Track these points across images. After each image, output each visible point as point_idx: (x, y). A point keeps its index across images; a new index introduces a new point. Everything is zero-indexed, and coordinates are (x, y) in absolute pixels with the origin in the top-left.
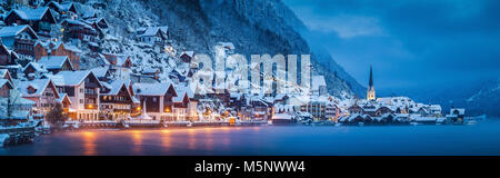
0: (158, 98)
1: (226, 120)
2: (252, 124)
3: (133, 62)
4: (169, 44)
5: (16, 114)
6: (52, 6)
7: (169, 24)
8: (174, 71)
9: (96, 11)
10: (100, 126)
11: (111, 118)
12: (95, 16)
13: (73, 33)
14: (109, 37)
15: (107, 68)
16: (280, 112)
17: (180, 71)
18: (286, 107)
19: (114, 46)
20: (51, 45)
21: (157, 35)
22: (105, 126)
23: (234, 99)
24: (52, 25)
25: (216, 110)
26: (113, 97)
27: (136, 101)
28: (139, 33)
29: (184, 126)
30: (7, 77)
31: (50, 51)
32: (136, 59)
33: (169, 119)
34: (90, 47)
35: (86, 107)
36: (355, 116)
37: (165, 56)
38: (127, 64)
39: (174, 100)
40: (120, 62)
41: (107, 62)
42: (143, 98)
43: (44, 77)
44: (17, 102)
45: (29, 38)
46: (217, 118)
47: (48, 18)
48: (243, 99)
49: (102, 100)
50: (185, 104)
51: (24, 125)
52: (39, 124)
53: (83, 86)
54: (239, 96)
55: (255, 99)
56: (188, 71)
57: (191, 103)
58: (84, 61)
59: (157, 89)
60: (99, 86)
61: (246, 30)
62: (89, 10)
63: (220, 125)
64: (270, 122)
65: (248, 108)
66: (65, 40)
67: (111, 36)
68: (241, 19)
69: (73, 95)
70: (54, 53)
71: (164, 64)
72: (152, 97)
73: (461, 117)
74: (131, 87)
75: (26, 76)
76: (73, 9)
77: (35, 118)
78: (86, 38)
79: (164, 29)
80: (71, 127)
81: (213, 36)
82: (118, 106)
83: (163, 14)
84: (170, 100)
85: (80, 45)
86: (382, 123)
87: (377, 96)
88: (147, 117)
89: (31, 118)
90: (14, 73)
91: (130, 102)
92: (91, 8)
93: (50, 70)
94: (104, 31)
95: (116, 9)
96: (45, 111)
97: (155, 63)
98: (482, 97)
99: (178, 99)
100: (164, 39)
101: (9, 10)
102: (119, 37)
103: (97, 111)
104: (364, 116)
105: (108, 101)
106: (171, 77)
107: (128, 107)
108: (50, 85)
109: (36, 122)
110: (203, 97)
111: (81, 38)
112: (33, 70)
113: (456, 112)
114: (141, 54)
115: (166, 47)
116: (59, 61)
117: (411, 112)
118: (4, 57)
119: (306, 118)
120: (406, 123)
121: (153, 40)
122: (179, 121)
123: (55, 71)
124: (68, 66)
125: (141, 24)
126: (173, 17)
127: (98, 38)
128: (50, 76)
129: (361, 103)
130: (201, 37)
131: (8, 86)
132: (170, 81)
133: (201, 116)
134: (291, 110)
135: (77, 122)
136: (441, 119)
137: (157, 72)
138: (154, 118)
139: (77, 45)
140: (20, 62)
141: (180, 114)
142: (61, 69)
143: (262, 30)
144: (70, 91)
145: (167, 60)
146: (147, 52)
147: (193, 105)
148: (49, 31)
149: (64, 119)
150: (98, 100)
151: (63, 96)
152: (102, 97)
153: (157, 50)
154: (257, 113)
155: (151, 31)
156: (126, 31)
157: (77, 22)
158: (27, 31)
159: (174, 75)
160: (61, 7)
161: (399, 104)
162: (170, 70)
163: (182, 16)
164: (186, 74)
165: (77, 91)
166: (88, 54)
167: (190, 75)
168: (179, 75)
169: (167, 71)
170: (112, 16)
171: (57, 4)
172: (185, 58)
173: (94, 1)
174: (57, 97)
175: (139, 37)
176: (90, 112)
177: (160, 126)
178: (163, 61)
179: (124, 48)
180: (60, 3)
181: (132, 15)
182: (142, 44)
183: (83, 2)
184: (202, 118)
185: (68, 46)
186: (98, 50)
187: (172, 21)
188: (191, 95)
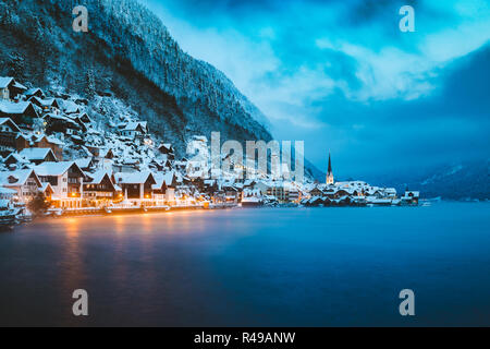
0: (139, 185)
1: (201, 204)
2: (224, 207)
3: (114, 153)
4: (148, 137)
6: (34, 101)
7: (148, 119)
8: (153, 161)
9: (78, 106)
10: (84, 213)
11: (94, 205)
12: (78, 111)
13: (56, 126)
14: (90, 131)
15: (89, 159)
16: (248, 196)
17: (158, 162)
18: (254, 191)
19: (97, 139)
20: (34, 138)
21: (137, 129)
22: (88, 213)
23: (208, 185)
24: (35, 119)
25: (192, 195)
26: (95, 185)
27: (117, 188)
28: (120, 127)
29: (163, 210)
31: (32, 143)
32: (118, 151)
33: (149, 204)
34: (73, 139)
35: (69, 195)
36: (315, 198)
37: (145, 148)
38: (110, 156)
39: (154, 187)
40: (102, 153)
41: (90, 154)
42: (124, 186)
43: (26, 168)
45: (10, 130)
46: (193, 203)
47: (30, 112)
48: (216, 185)
49: (85, 189)
50: (163, 190)
51: (3, 213)
52: (21, 212)
53: (66, 176)
54: (211, 183)
55: (226, 185)
56: (165, 161)
57: (169, 189)
58: (67, 152)
60: (83, 175)
61: (217, 124)
62: (70, 105)
63: (195, 208)
64: (240, 205)
65: (221, 193)
66: (48, 132)
67: (94, 129)
68: (213, 115)
69: (56, 184)
70: (36, 145)
71: (143, 155)
72: (133, 185)
73: (416, 199)
74: (113, 177)
75: (7, 166)
76: (55, 104)
77: (15, 206)
78: (69, 131)
79: (144, 124)
80: (53, 214)
81: (188, 131)
82: (97, 194)
83: (143, 110)
84: (150, 187)
85: (63, 138)
86: (340, 204)
87: (335, 181)
88: (128, 203)
89: (11, 207)
91: (112, 190)
92: (73, 104)
93: (32, 161)
94: (87, 125)
95: (97, 106)
96: (27, 199)
97: (136, 155)
98: (435, 180)
99: (157, 186)
100: (143, 132)
102: (101, 131)
103: (81, 199)
104: (324, 198)
105: (91, 189)
106: (150, 167)
107: (111, 194)
108: (33, 175)
109: (17, 210)
110: (180, 184)
111: (65, 132)
112: (15, 161)
113: (410, 195)
114: (123, 145)
115: (146, 140)
116: (42, 153)
117: (367, 195)
119: (272, 201)
120: (363, 204)
121: (133, 134)
122: (158, 206)
123: (38, 162)
124: (50, 157)
125: (122, 120)
126: (151, 113)
127: (80, 131)
128: (33, 167)
129: (321, 187)
130: (177, 131)
132: (149, 171)
133: (178, 201)
134: (259, 194)
135: (60, 210)
136: (396, 201)
137: (138, 163)
138: (135, 204)
139: (60, 138)
141: (158, 200)
142: (44, 161)
143: (231, 125)
144: (53, 180)
145: (146, 152)
146: (127, 144)
147: (170, 191)
148: (31, 124)
149: (46, 207)
150: (81, 188)
151: (45, 185)
152: (85, 186)
153: (137, 143)
154: (228, 198)
155: (132, 126)
156: (108, 126)
157: (59, 116)
158: (8, 123)
159: (153, 165)
160: (43, 102)
161: (356, 187)
162: (149, 160)
163: (159, 112)
164: (164, 164)
165: (60, 180)
166: (71, 147)
167: (168, 164)
168: (157, 165)
169: (147, 161)
170: (94, 112)
171: (39, 99)
172: (163, 150)
173: (76, 97)
174: (40, 186)
175: (120, 131)
176: (73, 199)
177: (141, 210)
178: (143, 153)
179: (106, 141)
180: (43, 98)
181: (113, 111)
182: (123, 137)
183: (65, 98)
184: (179, 203)
185: (51, 139)
186: (81, 143)
187: (151, 116)
188: (169, 183)
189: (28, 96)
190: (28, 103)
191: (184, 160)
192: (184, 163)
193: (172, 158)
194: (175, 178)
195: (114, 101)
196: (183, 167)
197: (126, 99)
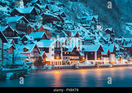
0: (94, 52)
1: (131, 63)
3: (80, 34)
4: (99, 24)
5: (17, 62)
6: (36, 6)
7: (99, 14)
8: (102, 39)
9: (60, 8)
11: (69, 63)
12: (59, 11)
13: (47, 20)
14: (67, 22)
17: (105, 38)
19: (70, 26)
20: (36, 27)
21: (92, 20)
22: (66, 68)
24: (36, 16)
25: (125, 58)
26: (69, 52)
27: (82, 54)
28: (82, 19)
30: (12, 43)
31: (35, 29)
32: (82, 33)
33: (100, 63)
34: (57, 27)
35: (55, 58)
37: (97, 31)
39: (102, 53)
40: (73, 34)
41: (66, 35)
42: (85, 53)
43: (32, 43)
44: (18, 56)
45: (24, 23)
46: (126, 62)
47: (34, 12)
49: (64, 55)
50: (108, 55)
51: (21, 68)
52: (30, 67)
53: (53, 48)
56: (109, 38)
57: (112, 55)
58: (54, 34)
59: (93, 48)
62: (55, 8)
63: (127, 66)
66: (44, 23)
69: (48, 52)
70: (37, 30)
71: (96, 35)
72: (90, 52)
74: (79, 47)
75: (23, 42)
76: (47, 7)
77: (27, 64)
78: (54, 22)
79: (96, 17)
80: (47, 69)
82: (73, 58)
83: (96, 9)
84: (101, 53)
85: (51, 26)
88: (88, 63)
89: (25, 64)
90: (16, 41)
91: (79, 55)
92: (57, 7)
93: (35, 39)
94: (64, 19)
95: (70, 7)
96: (33, 61)
97: (92, 35)
99: (105, 53)
100: (96, 22)
101: (13, 8)
102: (72, 22)
103: (61, 60)
105: (67, 55)
106: (100, 42)
107: (78, 58)
108: (36, 47)
109: (28, 66)
110: (118, 51)
111: (52, 23)
112: (27, 39)
114: (84, 30)
115: (98, 26)
116: (41, 35)
118: (10, 33)
121: (90, 23)
122: (105, 64)
123: (38, 40)
124: (45, 37)
125: (84, 15)
126: (101, 10)
127: (61, 22)
128: (36, 42)
130: (116, 20)
131: (13, 48)
132: (100, 44)
135: (51, 66)
137: (93, 39)
138: (92, 63)
139: (50, 26)
140: (19, 35)
141: (106, 61)
142: (41, 39)
144: (46, 50)
145: (98, 33)
146: (87, 29)
148: (35, 19)
149: (43, 64)
151: (43, 53)
152: (63, 53)
153: (93, 28)
155: (89, 18)
156: (76, 18)
157: (49, 14)
158: (23, 19)
159: (102, 40)
160: (41, 7)
162: (99, 38)
164: (109, 40)
165: (50, 50)
166: (56, 31)
167: (111, 40)
168: (104, 41)
169: (98, 38)
170: (68, 11)
171: (38, 5)
172: (108, 32)
173: (58, 3)
174: (40, 53)
175: (83, 22)
176: (57, 60)
177: (96, 67)
178: (96, 34)
179: (75, 27)
180: (40, 4)
181: (79, 10)
182: (84, 25)
183: (53, 4)
184: (118, 62)
185: (45, 27)
186: (61, 28)
187: (100, 12)
188: (112, 51)
189: (33, 4)
190: (33, 7)
191: (120, 37)
192: (120, 39)
193: (113, 36)
194: (115, 48)
195: (79, 4)
196: (120, 41)
197: (86, 3)
